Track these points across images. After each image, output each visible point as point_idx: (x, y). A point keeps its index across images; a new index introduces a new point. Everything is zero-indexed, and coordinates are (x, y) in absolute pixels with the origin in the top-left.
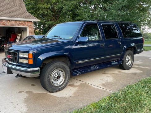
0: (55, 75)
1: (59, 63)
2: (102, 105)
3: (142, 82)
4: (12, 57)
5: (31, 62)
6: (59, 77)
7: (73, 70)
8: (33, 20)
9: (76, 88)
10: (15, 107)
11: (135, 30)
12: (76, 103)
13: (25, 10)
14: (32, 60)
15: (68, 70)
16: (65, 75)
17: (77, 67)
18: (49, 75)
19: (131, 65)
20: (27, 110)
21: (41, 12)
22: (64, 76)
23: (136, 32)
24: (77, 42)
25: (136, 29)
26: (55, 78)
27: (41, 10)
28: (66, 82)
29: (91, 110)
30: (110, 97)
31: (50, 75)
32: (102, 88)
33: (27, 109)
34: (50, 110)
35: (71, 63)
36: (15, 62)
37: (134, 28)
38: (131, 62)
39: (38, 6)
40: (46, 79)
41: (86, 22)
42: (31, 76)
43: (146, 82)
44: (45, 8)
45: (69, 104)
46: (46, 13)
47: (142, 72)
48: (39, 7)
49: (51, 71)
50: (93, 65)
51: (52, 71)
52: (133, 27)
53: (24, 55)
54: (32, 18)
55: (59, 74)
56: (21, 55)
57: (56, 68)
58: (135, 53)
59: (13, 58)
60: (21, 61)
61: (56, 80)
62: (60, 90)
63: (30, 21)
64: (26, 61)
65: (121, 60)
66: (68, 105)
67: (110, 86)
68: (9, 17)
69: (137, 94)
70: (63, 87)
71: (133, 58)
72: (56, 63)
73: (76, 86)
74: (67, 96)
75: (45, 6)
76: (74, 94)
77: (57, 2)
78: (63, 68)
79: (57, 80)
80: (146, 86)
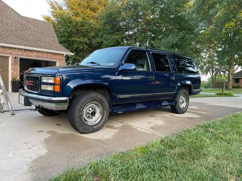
0: (90, 110)
1: (95, 94)
2: (151, 149)
3: (202, 127)
4: (32, 83)
5: (58, 89)
6: (93, 114)
7: (114, 106)
8: (65, 53)
9: (117, 130)
10: (30, 148)
11: (189, 67)
12: (116, 146)
13: (57, 40)
14: (59, 86)
15: (107, 105)
16: (102, 111)
17: (118, 103)
18: (81, 108)
19: (185, 108)
20: (47, 153)
21: (75, 46)
22: (100, 112)
23: (191, 69)
24: (120, 69)
25: (191, 66)
26: (88, 113)
27: (75, 44)
28: (103, 120)
29: (136, 155)
30: (162, 141)
31: (81, 110)
32: (150, 131)
33: (46, 151)
34: (80, 153)
35: (111, 96)
36: (36, 90)
37: (189, 65)
38: (185, 104)
39: (73, 39)
40: (77, 115)
41: (132, 48)
42: (56, 108)
43: (206, 127)
44: (80, 42)
45: (107, 147)
46: (81, 48)
47: (199, 116)
48: (73, 41)
49: (84, 103)
50: (139, 103)
51: (86, 103)
52: (187, 63)
53: (48, 80)
54: (64, 51)
55: (95, 109)
56: (44, 80)
57: (91, 100)
58: (191, 93)
59: (33, 85)
60: (44, 87)
61: (89, 117)
62: (94, 131)
63: (61, 54)
64: (50, 88)
65: (173, 101)
66: (105, 148)
67: (160, 129)
68: (35, 47)
69: (197, 139)
70: (99, 127)
71: (188, 100)
72: (91, 94)
73: (116, 128)
74: (103, 138)
75: (81, 39)
76: (114, 136)
77: (95, 36)
78: (101, 102)
79: (92, 118)
80: (207, 130)
